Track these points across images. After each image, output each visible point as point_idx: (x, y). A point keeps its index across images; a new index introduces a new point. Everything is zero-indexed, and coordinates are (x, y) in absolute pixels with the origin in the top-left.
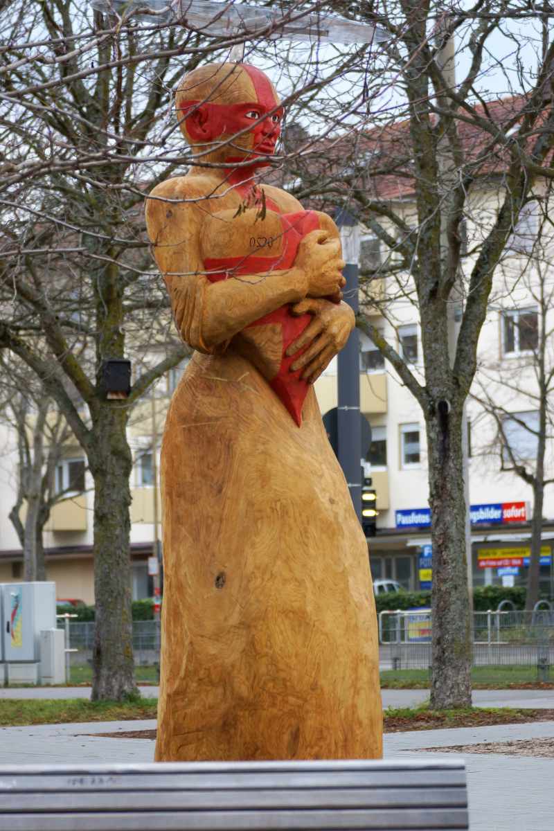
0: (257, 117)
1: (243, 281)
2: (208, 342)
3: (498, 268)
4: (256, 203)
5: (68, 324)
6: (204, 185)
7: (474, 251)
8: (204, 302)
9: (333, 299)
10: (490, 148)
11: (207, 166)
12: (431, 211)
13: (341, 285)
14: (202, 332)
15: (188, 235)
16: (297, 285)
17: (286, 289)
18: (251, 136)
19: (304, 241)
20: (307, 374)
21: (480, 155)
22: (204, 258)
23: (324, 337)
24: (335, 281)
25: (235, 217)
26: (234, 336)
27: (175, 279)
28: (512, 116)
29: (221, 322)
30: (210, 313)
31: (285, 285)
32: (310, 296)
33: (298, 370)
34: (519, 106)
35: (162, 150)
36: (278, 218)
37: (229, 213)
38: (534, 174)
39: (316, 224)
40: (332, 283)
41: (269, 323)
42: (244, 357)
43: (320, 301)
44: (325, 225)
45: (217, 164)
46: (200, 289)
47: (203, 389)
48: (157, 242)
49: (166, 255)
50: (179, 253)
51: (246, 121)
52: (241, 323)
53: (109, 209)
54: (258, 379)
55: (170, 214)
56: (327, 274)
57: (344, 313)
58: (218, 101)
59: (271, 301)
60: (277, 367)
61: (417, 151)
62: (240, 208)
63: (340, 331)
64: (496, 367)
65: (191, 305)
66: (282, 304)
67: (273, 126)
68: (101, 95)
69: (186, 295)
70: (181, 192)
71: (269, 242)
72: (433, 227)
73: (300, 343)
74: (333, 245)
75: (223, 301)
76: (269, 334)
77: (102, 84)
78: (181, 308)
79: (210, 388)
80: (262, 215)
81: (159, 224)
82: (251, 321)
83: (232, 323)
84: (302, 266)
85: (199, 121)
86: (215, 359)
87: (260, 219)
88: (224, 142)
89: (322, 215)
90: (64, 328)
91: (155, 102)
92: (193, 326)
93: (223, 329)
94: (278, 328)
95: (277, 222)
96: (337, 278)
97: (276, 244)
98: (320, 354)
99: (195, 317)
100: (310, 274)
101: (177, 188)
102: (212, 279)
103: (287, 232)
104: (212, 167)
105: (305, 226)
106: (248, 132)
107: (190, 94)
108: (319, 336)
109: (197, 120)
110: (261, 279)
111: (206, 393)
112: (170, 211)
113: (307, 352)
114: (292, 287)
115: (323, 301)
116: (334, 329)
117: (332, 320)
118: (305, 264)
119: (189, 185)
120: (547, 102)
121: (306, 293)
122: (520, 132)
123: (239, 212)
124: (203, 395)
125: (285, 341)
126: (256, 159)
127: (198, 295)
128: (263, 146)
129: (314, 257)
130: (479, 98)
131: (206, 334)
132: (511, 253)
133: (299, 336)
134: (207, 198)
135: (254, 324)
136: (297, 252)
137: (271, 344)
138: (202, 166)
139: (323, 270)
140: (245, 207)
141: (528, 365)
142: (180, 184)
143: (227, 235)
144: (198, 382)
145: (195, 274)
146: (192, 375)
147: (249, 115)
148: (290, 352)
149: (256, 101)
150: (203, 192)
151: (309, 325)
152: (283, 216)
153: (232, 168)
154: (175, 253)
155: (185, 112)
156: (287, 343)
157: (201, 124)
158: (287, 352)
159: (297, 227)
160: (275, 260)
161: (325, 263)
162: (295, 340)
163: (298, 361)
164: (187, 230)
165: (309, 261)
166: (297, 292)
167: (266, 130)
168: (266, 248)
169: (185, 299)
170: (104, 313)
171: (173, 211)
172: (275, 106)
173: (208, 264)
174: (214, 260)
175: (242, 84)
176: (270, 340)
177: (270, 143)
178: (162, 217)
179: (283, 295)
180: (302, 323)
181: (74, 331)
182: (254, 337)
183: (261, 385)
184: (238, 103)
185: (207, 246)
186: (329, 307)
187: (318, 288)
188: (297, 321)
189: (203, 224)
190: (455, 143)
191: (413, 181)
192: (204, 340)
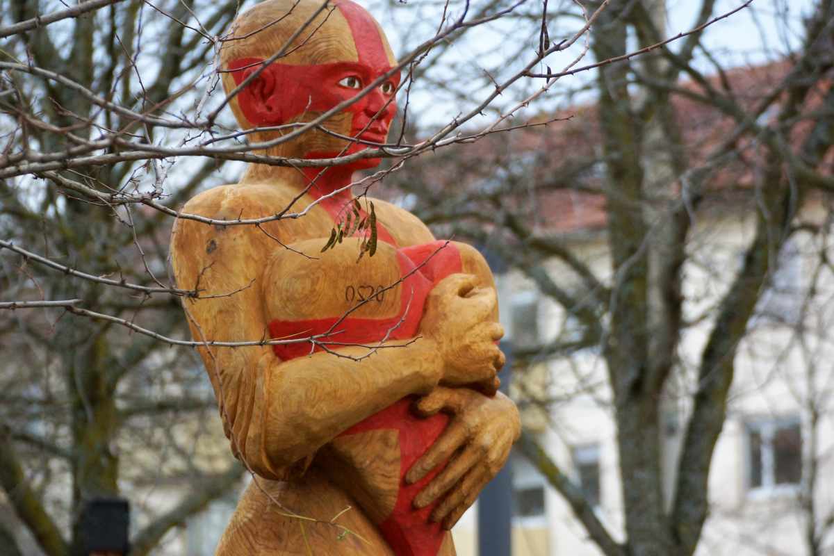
0: (357, 85)
1: (339, 356)
2: (275, 460)
3: (743, 345)
4: (361, 226)
5: (26, 438)
6: (268, 198)
7: (703, 317)
8: (269, 393)
9: (485, 389)
10: (731, 146)
11: (280, 163)
12: (632, 251)
13: (498, 366)
14: (266, 442)
15: (242, 283)
16: (425, 366)
17: (407, 372)
18: (348, 116)
19: (435, 292)
20: (441, 514)
21: (715, 157)
22: (269, 321)
23: (469, 451)
24: (489, 359)
25: (325, 249)
26: (320, 450)
27: (221, 353)
28: (769, 91)
29: (298, 427)
30: (280, 410)
31: (405, 364)
32: (445, 384)
33: (426, 507)
34: (780, 75)
35: (208, 137)
36: (394, 253)
37: (313, 244)
38: (808, 185)
39: (456, 264)
40: (483, 361)
41: (378, 428)
42: (334, 484)
43: (461, 391)
44: (471, 265)
45: (298, 161)
46: (262, 371)
47: (267, 539)
48: (197, 290)
49: (205, 315)
50: (227, 312)
51: (341, 91)
52: (333, 428)
53: (96, 247)
54: (358, 520)
55: (212, 247)
56: (474, 347)
57: (502, 412)
58: (293, 59)
59: (381, 391)
60: (392, 502)
61: (609, 149)
62: (334, 235)
63: (495, 442)
64: (736, 514)
65: (248, 399)
66: (399, 397)
67: (386, 101)
68: (81, 57)
69: (240, 380)
70: (232, 210)
71: (378, 293)
72: (635, 277)
73: (430, 461)
74: (485, 298)
75: (300, 391)
76: (378, 446)
77: (83, 37)
78: (232, 402)
79: (279, 537)
80: (371, 247)
81: (195, 263)
82: (347, 425)
83: (315, 428)
84: (433, 333)
85: (262, 92)
86: (287, 488)
87: (367, 254)
88: (309, 124)
89: (465, 248)
90: (21, 447)
91: (172, 68)
92: (251, 433)
93: (300, 439)
94: (394, 436)
95: (390, 259)
96: (491, 354)
97: (389, 296)
98: (462, 480)
99: (254, 418)
100: (445, 347)
101: (225, 204)
102: (283, 354)
103: (406, 277)
104: (289, 166)
105: (437, 267)
106: (344, 110)
107: (247, 46)
108: (460, 450)
109: (256, 91)
110: (368, 351)
111: (271, 545)
112: (213, 242)
113: (440, 477)
114: (417, 369)
115: (467, 392)
116: (486, 439)
117: (483, 424)
118: (437, 329)
119: (244, 198)
120: (826, 68)
121: (440, 377)
122: (782, 118)
123: (331, 243)
124: (267, 547)
125: (404, 458)
126: (361, 152)
127: (259, 382)
128: (367, 134)
129: (452, 318)
130: (713, 61)
131: (273, 447)
132: (764, 321)
133: (428, 451)
134: (279, 217)
135: (353, 430)
136: (425, 310)
137: (381, 464)
138: (271, 163)
139: (467, 341)
140: (342, 233)
141: (787, 511)
142: (230, 197)
143: (308, 283)
144: (260, 527)
145: (261, 344)
146: (250, 516)
147: (345, 82)
148: (413, 477)
149: (356, 60)
150: (267, 211)
151: (444, 432)
152: (401, 250)
153: (321, 167)
154: (220, 312)
155: (238, 77)
156: (407, 462)
157: (264, 97)
158: (408, 477)
159: (424, 268)
160: (391, 322)
161: (471, 328)
162: (420, 457)
163: (426, 492)
164: (241, 273)
165: (444, 325)
166: (424, 377)
167: (373, 107)
168: (373, 303)
169: (239, 386)
170: (85, 421)
171: (217, 242)
172: (389, 68)
173: (275, 328)
174: (286, 324)
175: (332, 31)
176: (380, 457)
177: (380, 129)
178: (199, 252)
179: (401, 381)
180: (434, 427)
181: (35, 449)
182: (354, 452)
183: (364, 531)
184: (326, 63)
185: (274, 301)
186: (476, 401)
187: (458, 370)
188: (424, 425)
189: (268, 262)
190: (673, 135)
191: (600, 200)
192: (269, 457)
